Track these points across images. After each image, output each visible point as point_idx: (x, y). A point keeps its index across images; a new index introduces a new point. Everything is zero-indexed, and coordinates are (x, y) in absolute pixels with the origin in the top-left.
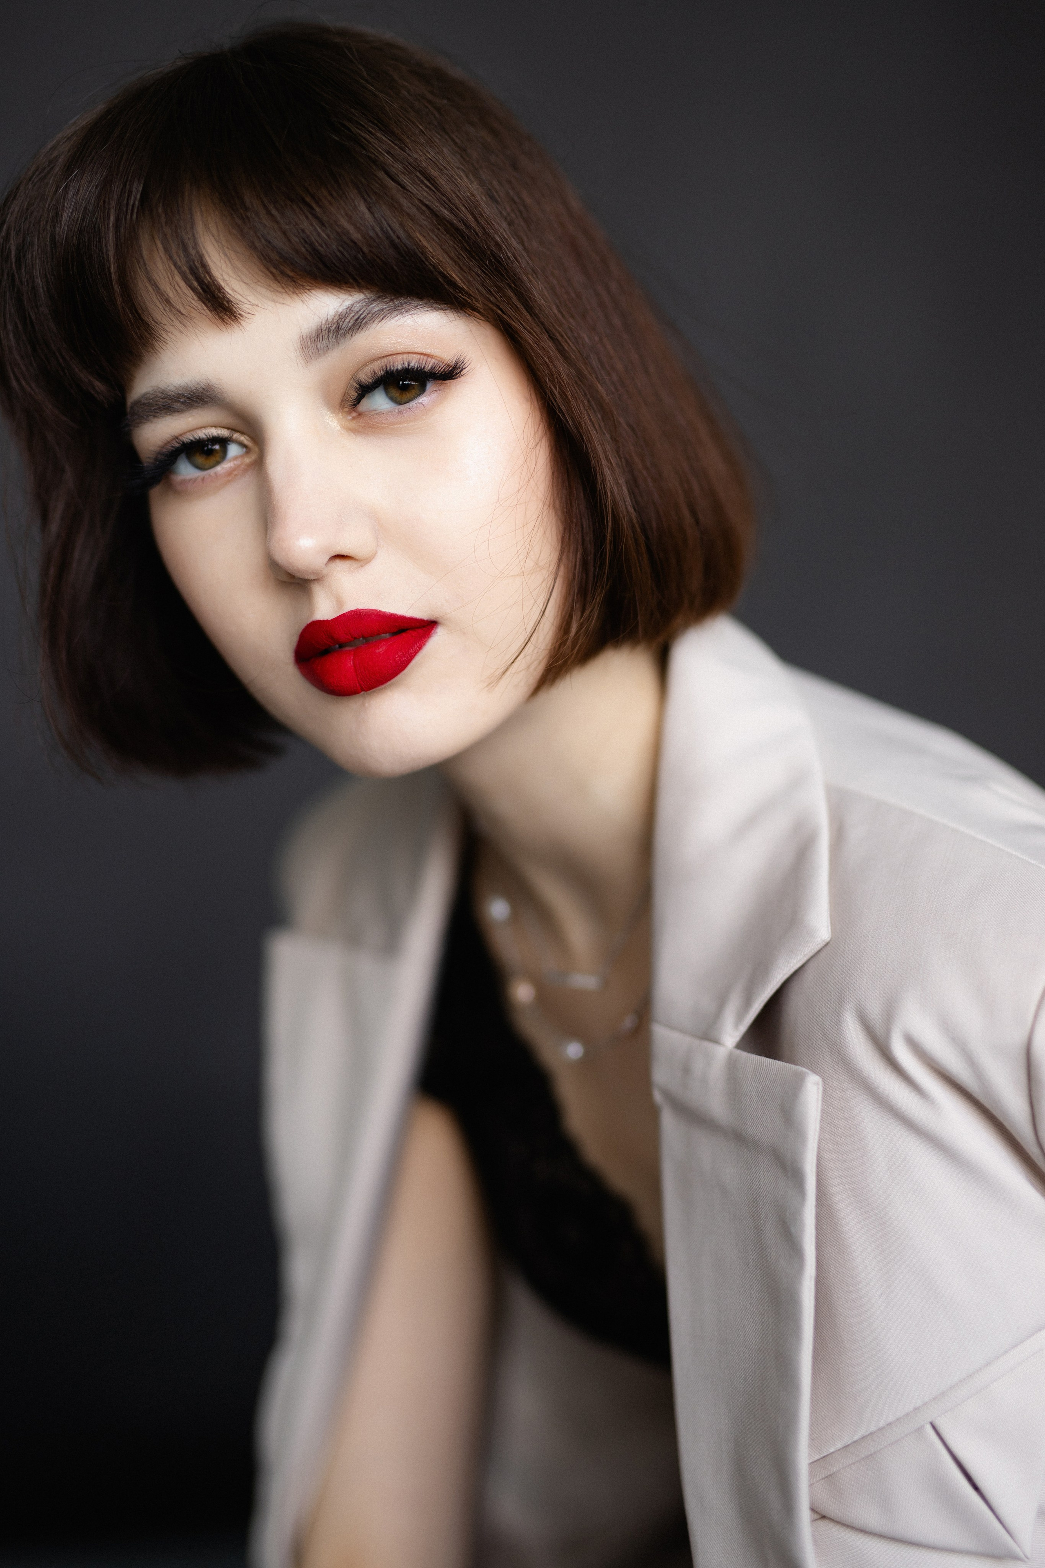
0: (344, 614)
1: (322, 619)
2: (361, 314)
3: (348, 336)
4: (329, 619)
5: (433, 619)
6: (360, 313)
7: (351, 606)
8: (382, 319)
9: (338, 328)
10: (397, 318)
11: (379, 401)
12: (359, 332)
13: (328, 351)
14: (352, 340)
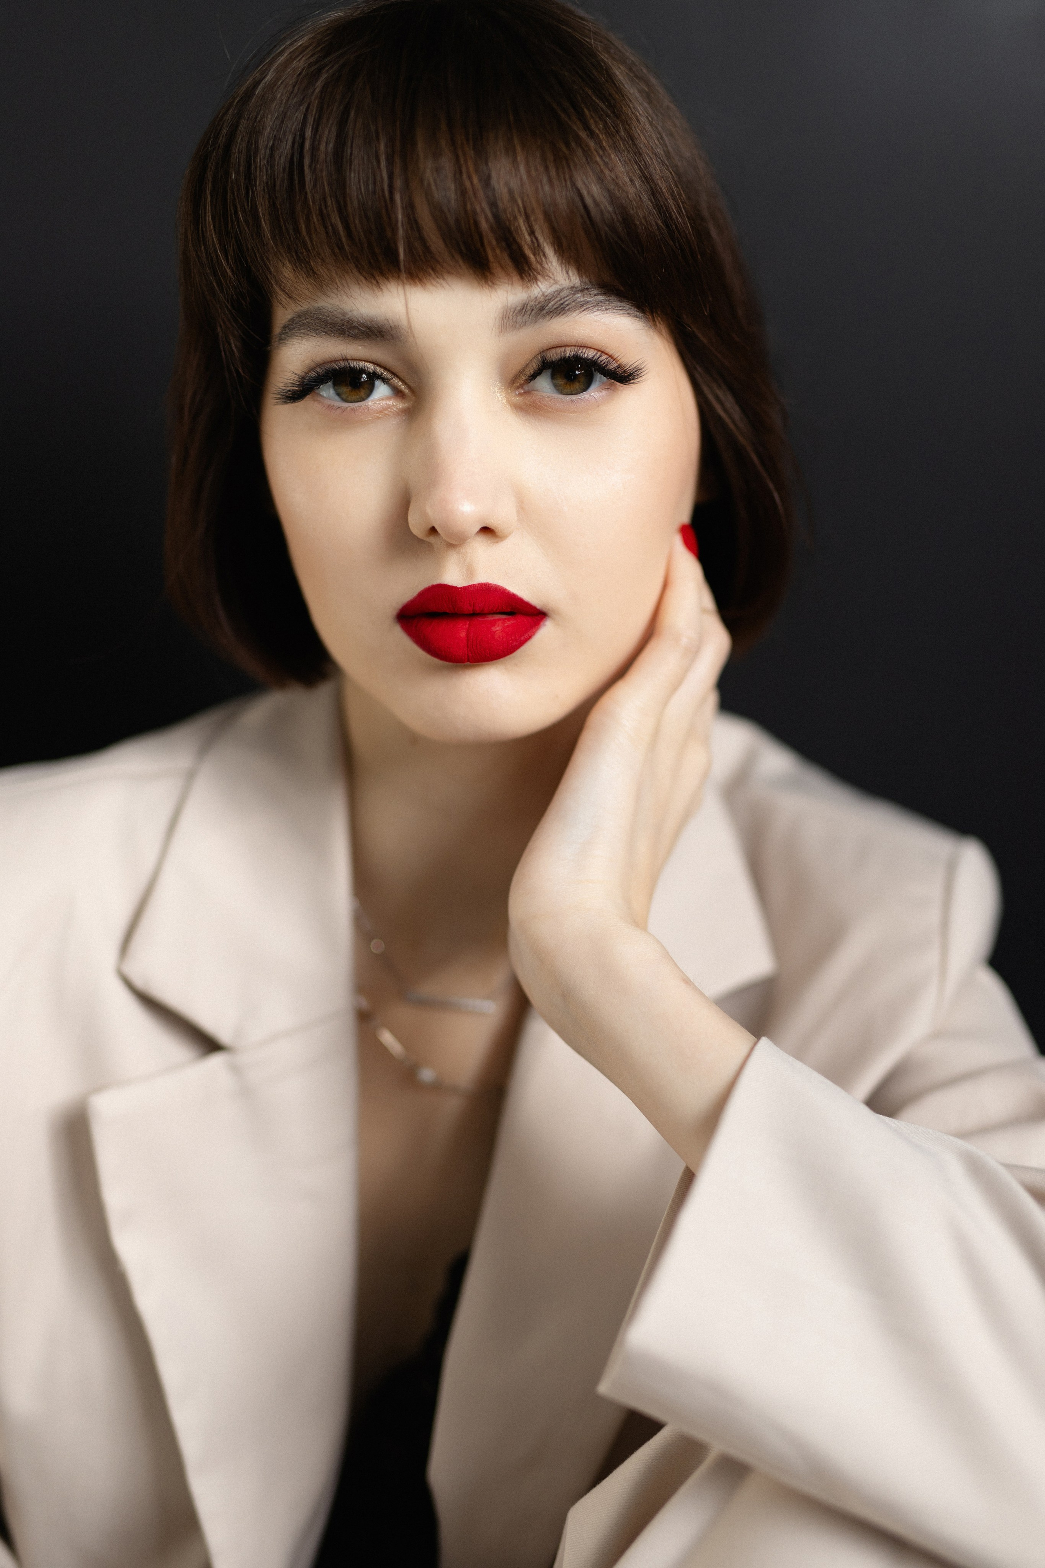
0: (474, 585)
1: (450, 584)
2: (567, 301)
3: (548, 317)
4: (458, 587)
5: (545, 610)
6: (566, 299)
7: (481, 578)
8: (584, 310)
9: (542, 309)
10: (596, 313)
11: (544, 385)
12: (558, 317)
13: (524, 327)
14: (550, 322)
